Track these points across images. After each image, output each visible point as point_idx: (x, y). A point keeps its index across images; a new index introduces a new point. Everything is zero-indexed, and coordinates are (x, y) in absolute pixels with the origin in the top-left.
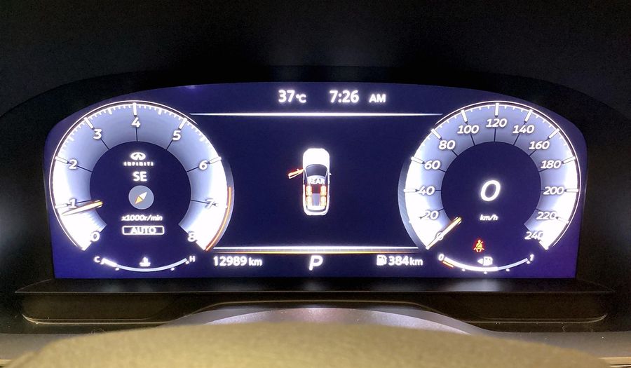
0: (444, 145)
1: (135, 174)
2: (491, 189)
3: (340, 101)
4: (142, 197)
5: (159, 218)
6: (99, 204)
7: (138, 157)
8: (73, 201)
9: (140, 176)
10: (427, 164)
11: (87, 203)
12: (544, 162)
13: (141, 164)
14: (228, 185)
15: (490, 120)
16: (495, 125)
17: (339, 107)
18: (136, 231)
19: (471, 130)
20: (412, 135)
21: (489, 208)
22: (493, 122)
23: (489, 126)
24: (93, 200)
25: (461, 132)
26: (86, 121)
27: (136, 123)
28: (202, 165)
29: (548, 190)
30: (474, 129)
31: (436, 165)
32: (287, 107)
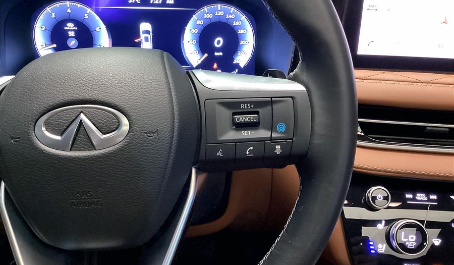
0: (199, 22)
1: (69, 32)
2: (219, 42)
3: (154, 2)
4: (73, 43)
6: (55, 46)
7: (70, 25)
8: (44, 44)
9: (72, 34)
10: (192, 30)
11: (50, 45)
12: (239, 30)
13: (72, 29)
14: (109, 38)
15: (217, 12)
16: (219, 14)
17: (153, 5)
19: (209, 16)
20: (186, 17)
21: (218, 50)
22: (218, 13)
23: (216, 14)
24: (53, 44)
25: (205, 17)
26: (48, 9)
27: (69, 11)
28: (98, 29)
29: (242, 43)
30: (210, 16)
31: (196, 31)
32: (132, 5)
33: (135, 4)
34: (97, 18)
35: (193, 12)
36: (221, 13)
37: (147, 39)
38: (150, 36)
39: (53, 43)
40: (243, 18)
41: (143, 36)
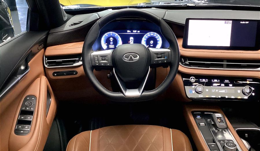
0: (146, 37)
2: (152, 42)
4: (112, 43)
5: (114, 45)
6: (107, 44)
8: (104, 43)
9: (111, 41)
12: (157, 39)
13: (112, 39)
17: (134, 33)
18: (111, 47)
20: (143, 36)
21: (152, 44)
23: (151, 35)
26: (106, 34)
27: (111, 34)
28: (119, 39)
29: (158, 42)
30: (149, 35)
31: (145, 39)
32: (128, 33)
33: (129, 32)
34: (119, 36)
35: (145, 34)
36: (153, 35)
37: (132, 42)
38: (133, 41)
39: (106, 43)
40: (159, 35)
41: (131, 41)
